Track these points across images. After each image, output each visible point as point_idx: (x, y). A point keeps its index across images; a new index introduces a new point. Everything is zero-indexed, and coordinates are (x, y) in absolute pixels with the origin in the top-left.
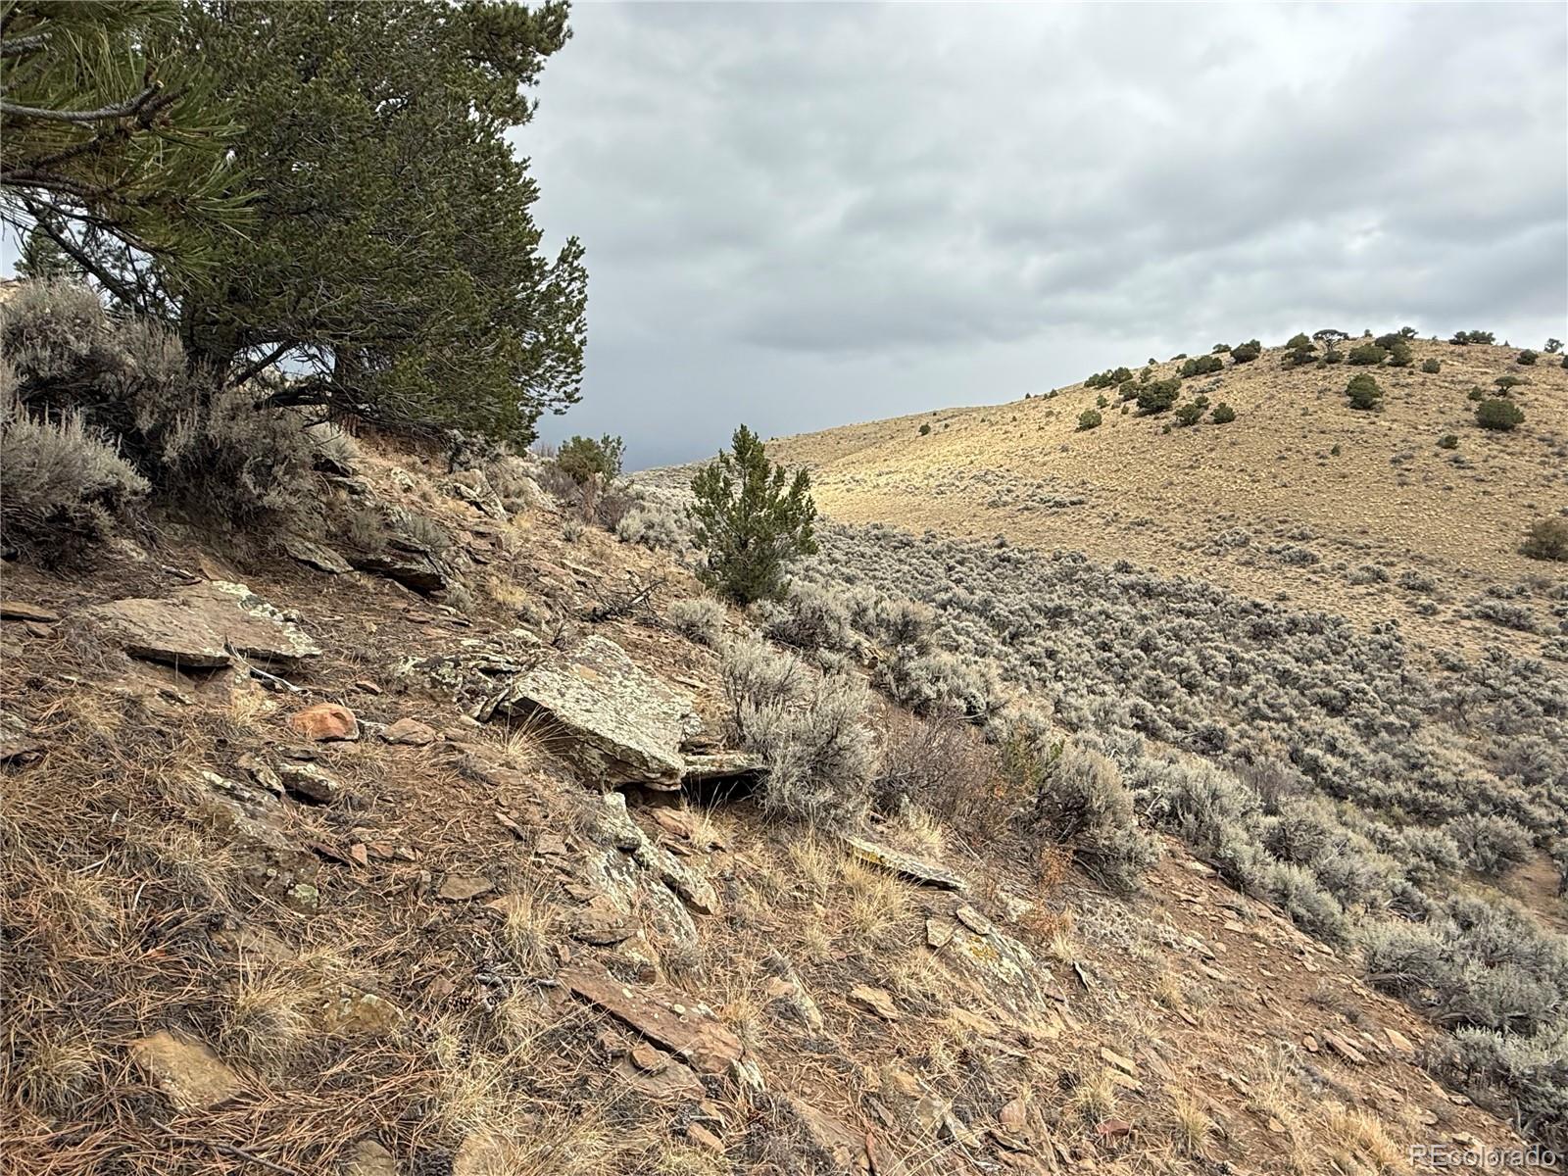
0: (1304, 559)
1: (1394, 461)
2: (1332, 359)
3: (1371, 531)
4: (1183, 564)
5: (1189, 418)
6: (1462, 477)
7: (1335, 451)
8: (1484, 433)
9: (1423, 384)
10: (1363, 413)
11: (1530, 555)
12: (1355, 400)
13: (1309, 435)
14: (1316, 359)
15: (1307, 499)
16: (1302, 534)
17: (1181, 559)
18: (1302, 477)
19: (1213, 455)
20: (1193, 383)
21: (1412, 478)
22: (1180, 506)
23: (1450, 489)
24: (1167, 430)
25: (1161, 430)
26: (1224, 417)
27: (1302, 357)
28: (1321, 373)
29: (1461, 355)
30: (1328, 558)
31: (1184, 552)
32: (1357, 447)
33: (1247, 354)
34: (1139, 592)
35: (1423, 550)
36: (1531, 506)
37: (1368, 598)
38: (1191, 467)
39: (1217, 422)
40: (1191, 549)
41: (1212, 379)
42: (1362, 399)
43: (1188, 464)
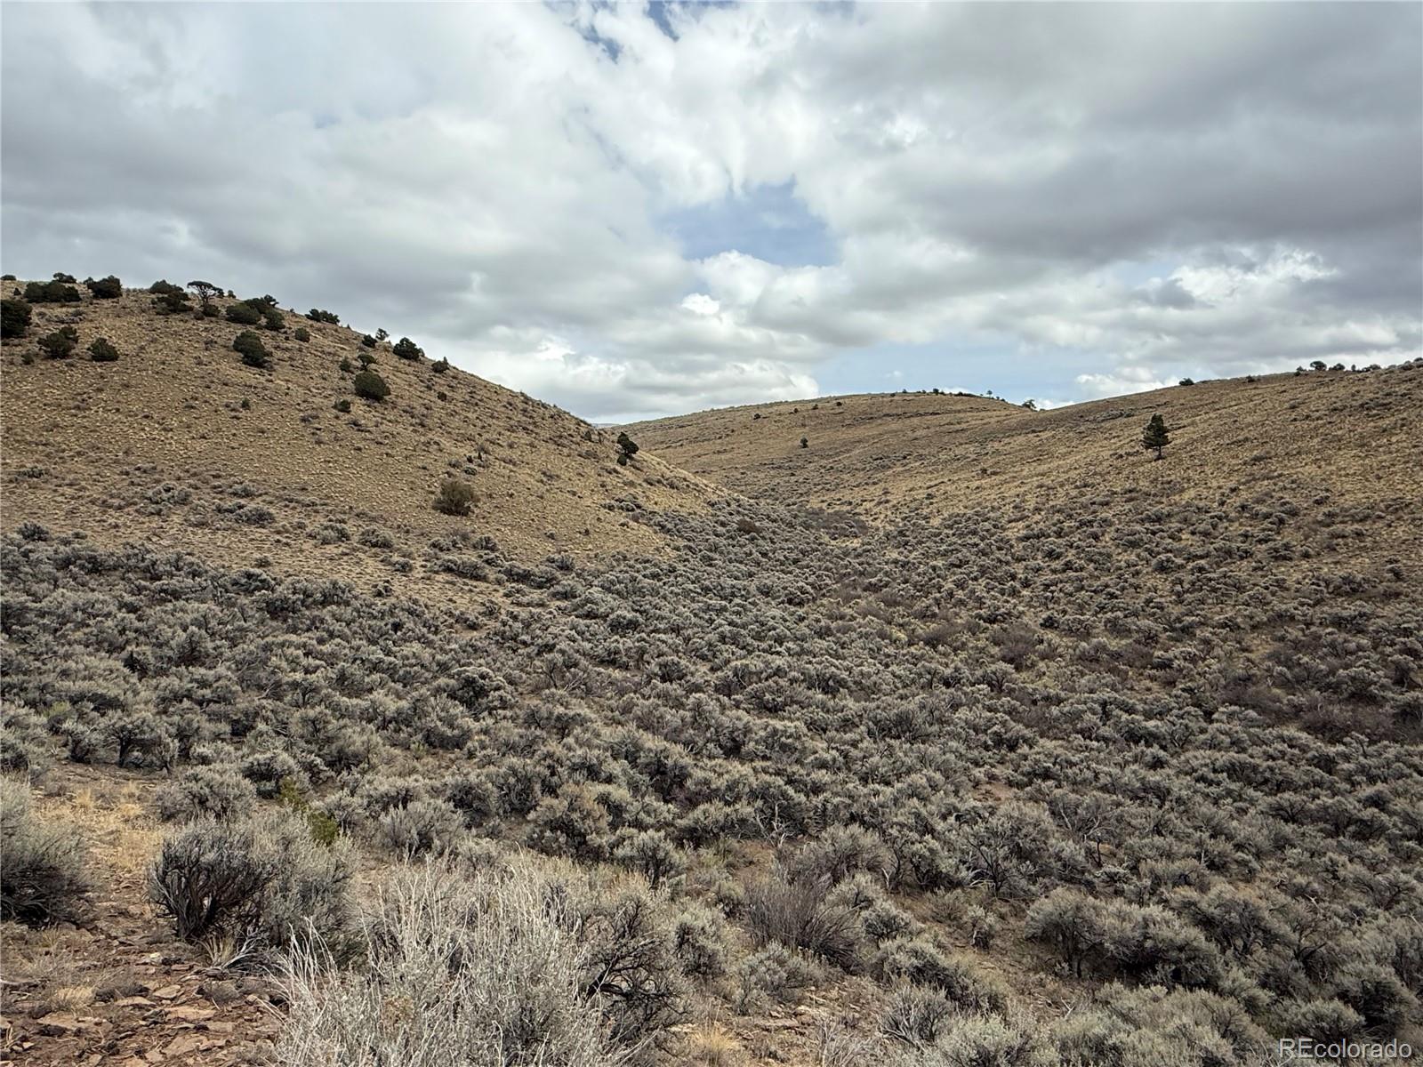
0: (261, 519)
1: (303, 420)
2: (208, 312)
3: (310, 489)
4: (116, 526)
5: (58, 348)
6: (365, 439)
7: (245, 405)
8: (363, 401)
9: (300, 350)
10: (256, 370)
11: (444, 511)
12: (246, 356)
13: (213, 386)
14: (191, 309)
15: (233, 453)
16: (245, 490)
17: (112, 521)
18: (219, 430)
19: (103, 396)
20: (43, 310)
21: (324, 436)
22: (79, 454)
23: (359, 449)
24: (28, 361)
25: (19, 360)
26: (103, 353)
27: (174, 304)
28: (201, 325)
29: (319, 330)
30: (282, 517)
31: (111, 511)
32: (264, 403)
33: (107, 290)
34: (82, 567)
35: (363, 507)
36: (424, 468)
37: (345, 558)
38: (78, 408)
39: (94, 358)
40: (120, 508)
41: (72, 310)
42: (253, 357)
43: (72, 403)
